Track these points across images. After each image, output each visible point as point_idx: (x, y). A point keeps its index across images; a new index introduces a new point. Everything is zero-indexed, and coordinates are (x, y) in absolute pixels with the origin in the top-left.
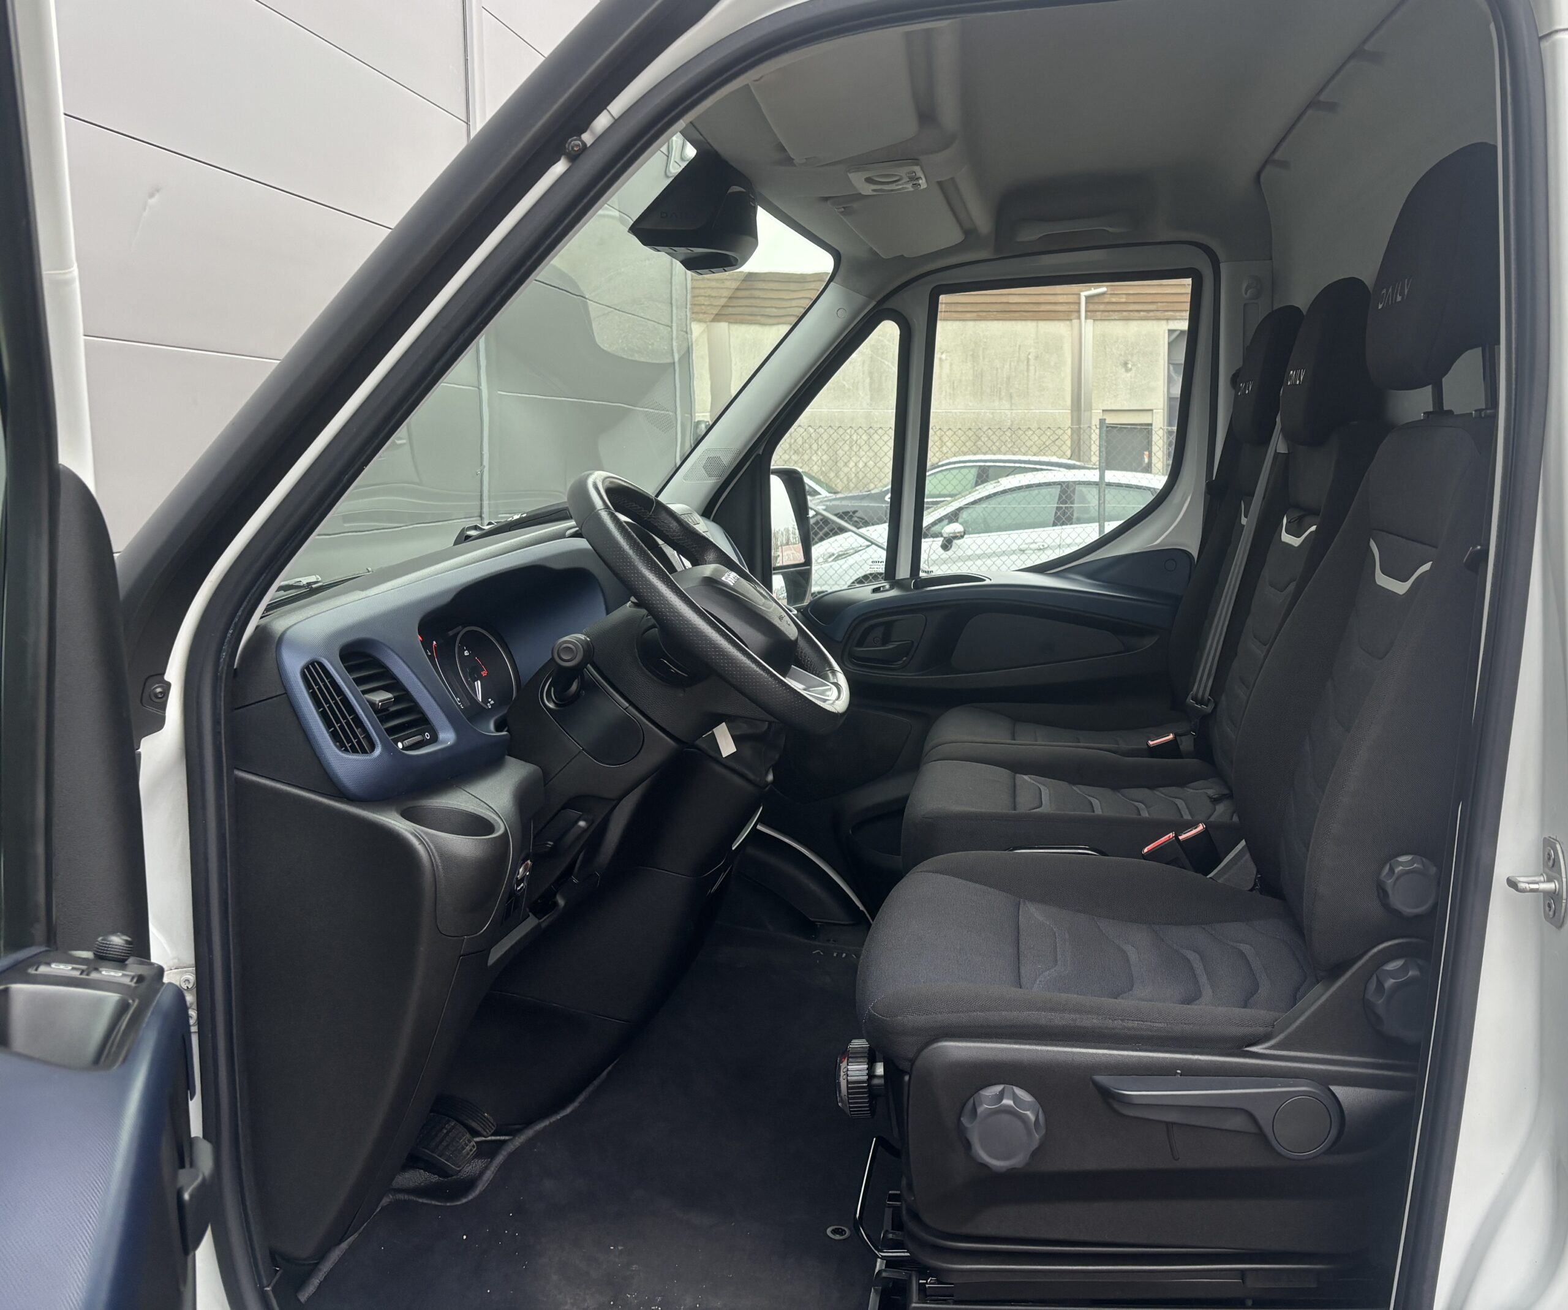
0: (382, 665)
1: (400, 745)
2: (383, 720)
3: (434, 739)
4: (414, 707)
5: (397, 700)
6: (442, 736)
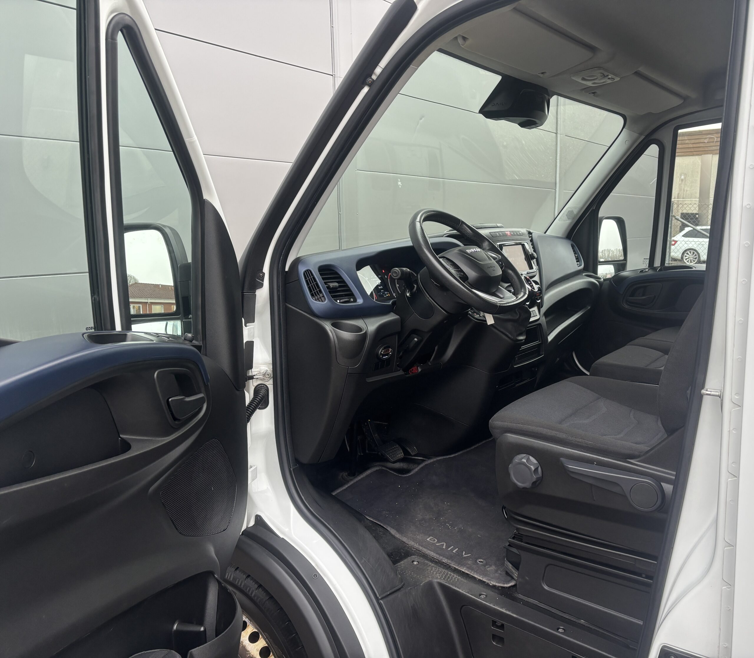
0: (337, 273)
1: (338, 301)
2: (330, 292)
3: (355, 301)
4: (349, 290)
5: (340, 287)
6: (358, 300)
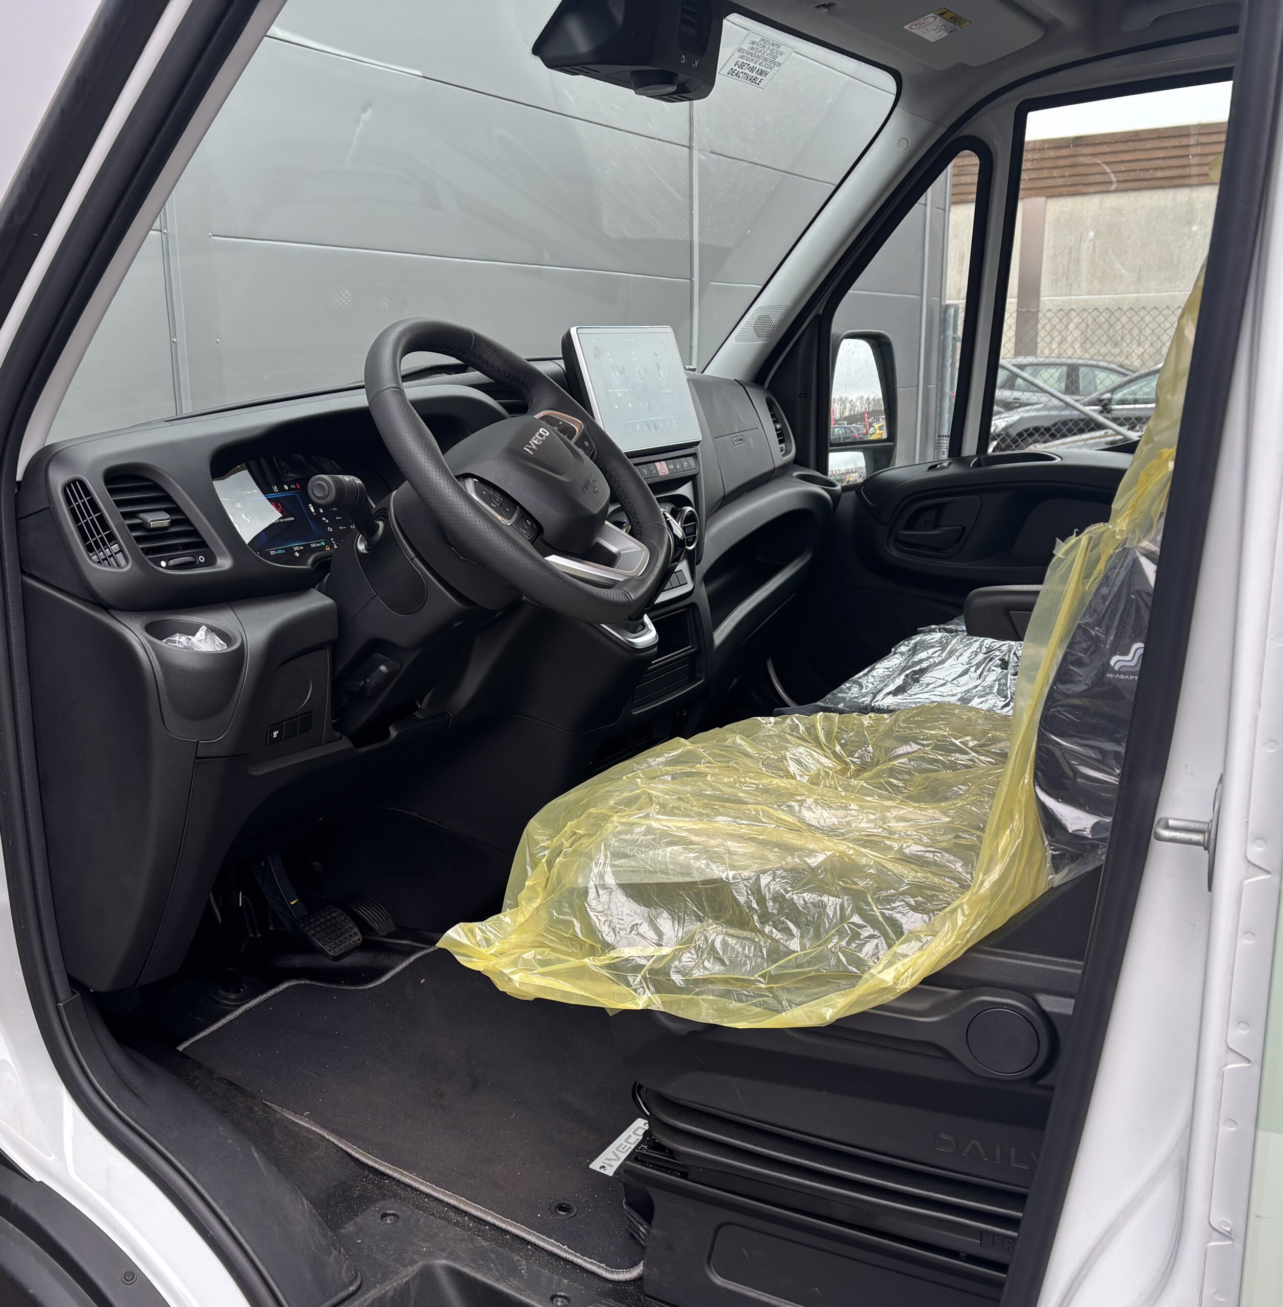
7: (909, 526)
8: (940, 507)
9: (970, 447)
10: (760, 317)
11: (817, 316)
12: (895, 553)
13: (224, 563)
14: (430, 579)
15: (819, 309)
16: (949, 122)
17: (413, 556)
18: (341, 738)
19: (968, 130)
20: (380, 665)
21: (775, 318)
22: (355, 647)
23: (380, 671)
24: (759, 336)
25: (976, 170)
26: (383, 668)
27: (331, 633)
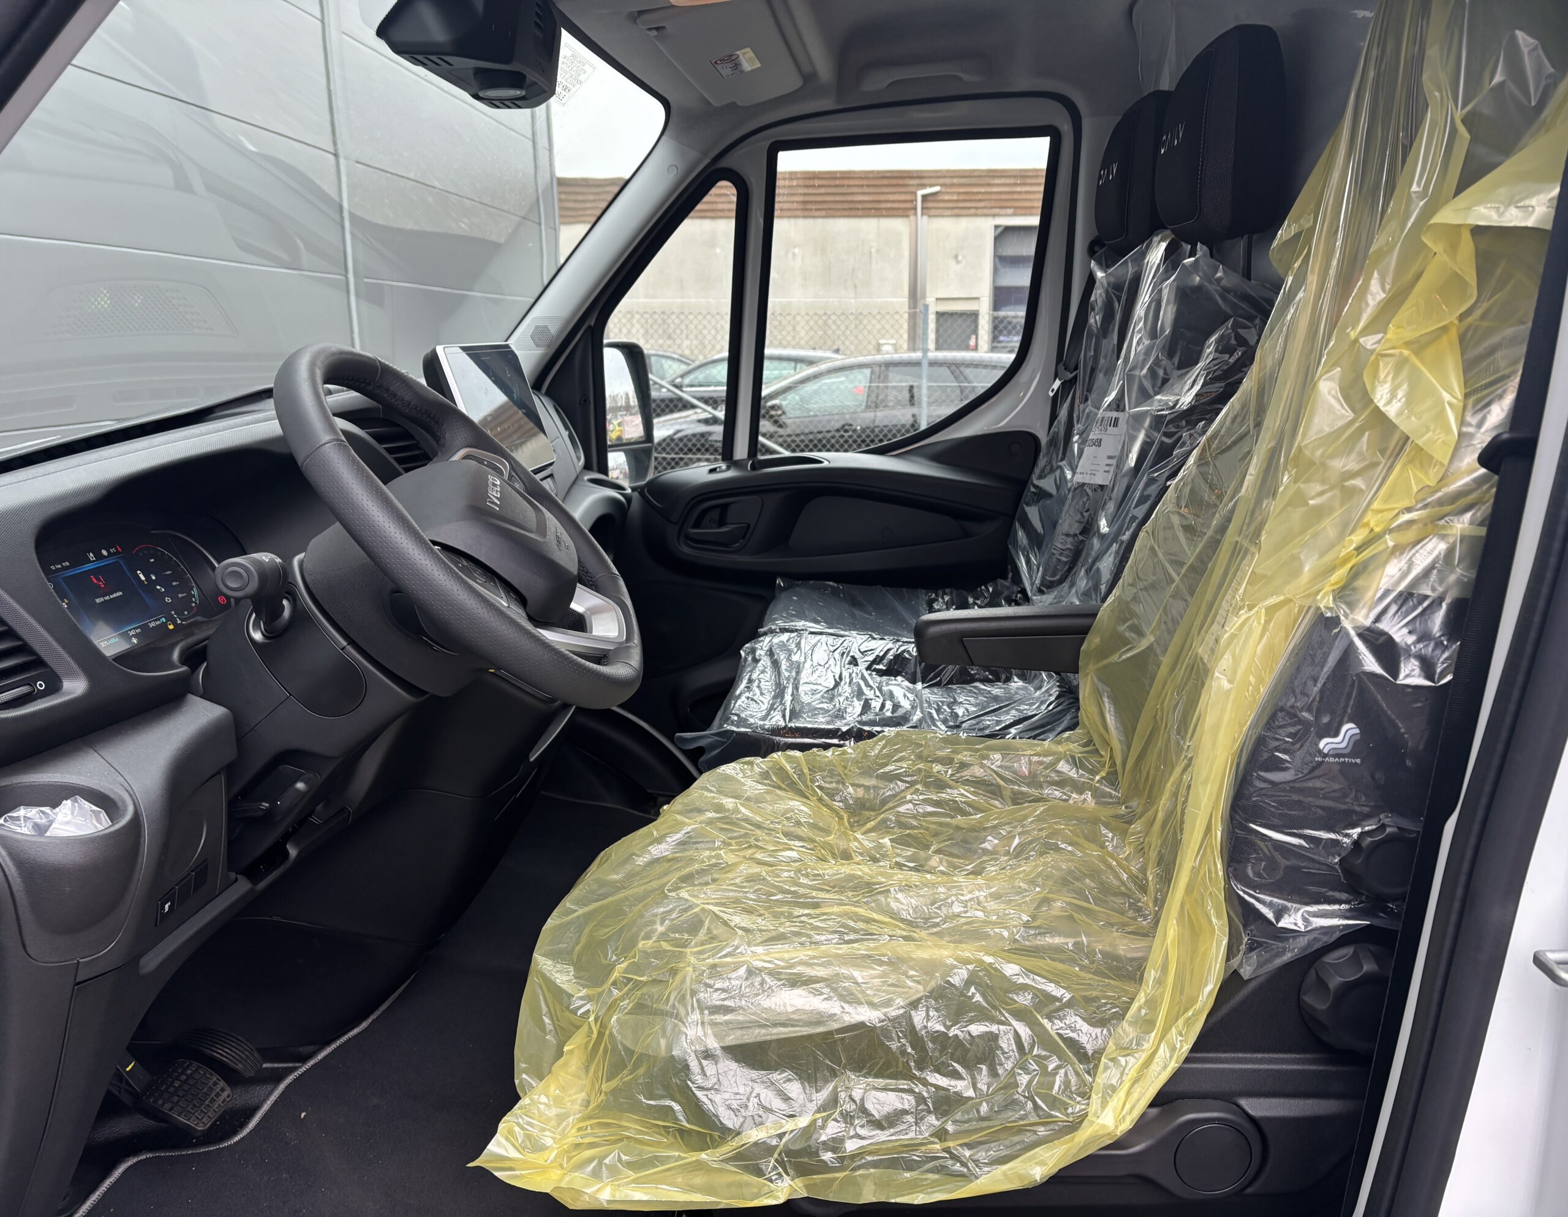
7: (697, 525)
8: (724, 508)
9: (741, 451)
10: (537, 327)
11: (590, 326)
12: (686, 550)
13: (75, 687)
14: (370, 670)
15: (592, 322)
16: (713, 154)
17: (344, 643)
18: (236, 880)
19: (726, 163)
20: (295, 782)
21: (554, 328)
22: (257, 764)
23: (298, 790)
24: (537, 346)
25: (735, 199)
26: (300, 785)
27: (229, 754)
